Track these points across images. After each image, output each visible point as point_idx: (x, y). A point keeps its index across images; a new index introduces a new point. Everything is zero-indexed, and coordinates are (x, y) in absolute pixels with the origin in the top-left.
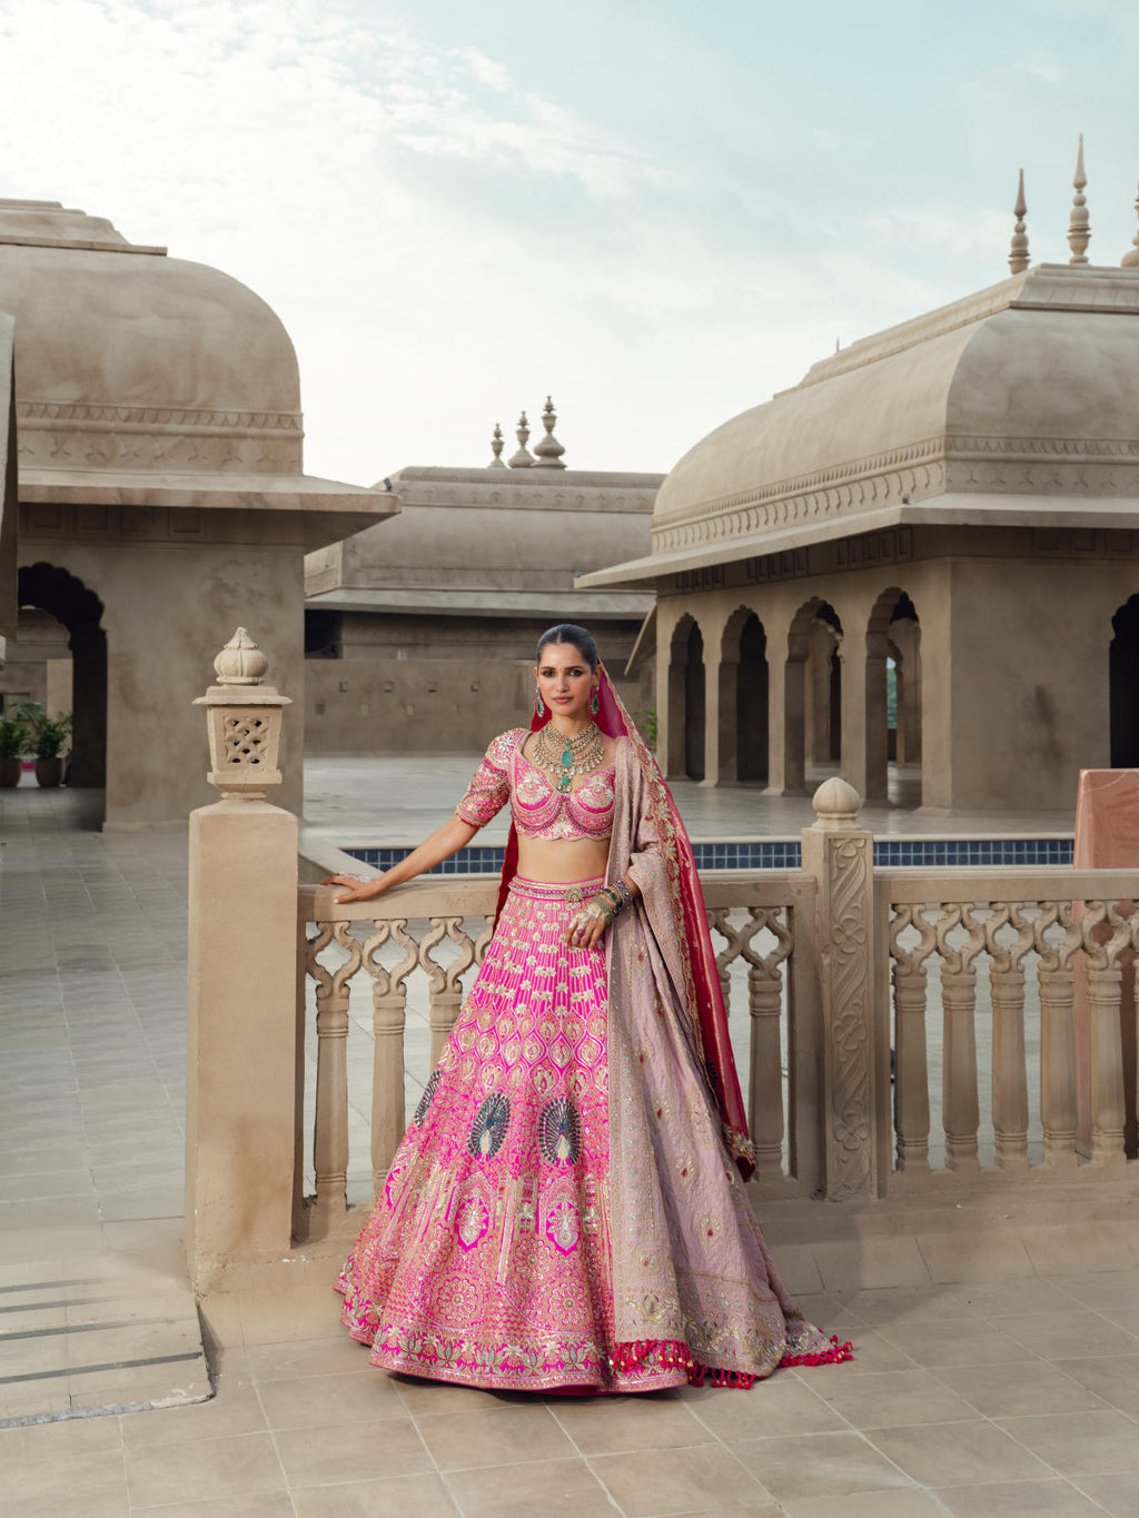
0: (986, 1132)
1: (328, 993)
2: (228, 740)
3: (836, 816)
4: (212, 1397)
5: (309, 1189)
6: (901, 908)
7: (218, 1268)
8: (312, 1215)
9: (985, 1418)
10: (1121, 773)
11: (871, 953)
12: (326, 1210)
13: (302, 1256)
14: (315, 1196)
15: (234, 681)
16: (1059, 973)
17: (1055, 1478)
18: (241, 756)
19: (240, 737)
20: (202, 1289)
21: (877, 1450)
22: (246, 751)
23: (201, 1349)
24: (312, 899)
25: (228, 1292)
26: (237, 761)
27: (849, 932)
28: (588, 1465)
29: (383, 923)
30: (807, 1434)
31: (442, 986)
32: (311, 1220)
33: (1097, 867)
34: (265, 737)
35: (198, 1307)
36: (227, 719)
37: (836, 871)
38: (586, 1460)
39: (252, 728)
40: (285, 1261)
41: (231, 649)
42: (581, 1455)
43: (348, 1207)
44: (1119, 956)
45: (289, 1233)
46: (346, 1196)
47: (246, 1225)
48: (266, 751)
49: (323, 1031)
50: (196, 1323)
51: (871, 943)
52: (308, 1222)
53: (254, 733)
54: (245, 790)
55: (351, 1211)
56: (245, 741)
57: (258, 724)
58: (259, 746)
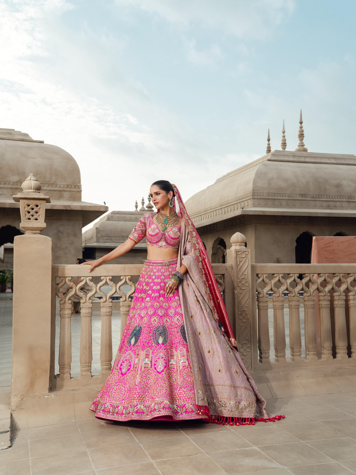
1: (64, 302)
2: (26, 211)
3: (238, 244)
4: (10, 447)
5: (57, 372)
6: (260, 275)
7: (20, 400)
8: (57, 381)
9: (301, 441)
11: (251, 291)
12: (63, 379)
13: (53, 395)
14: (59, 375)
15: (28, 191)
16: (310, 297)
17: (334, 462)
18: (31, 217)
19: (30, 210)
20: (13, 408)
21: (264, 454)
22: (32, 216)
23: (9, 429)
24: (58, 269)
25: (23, 409)
26: (29, 219)
27: (243, 282)
28: (154, 464)
29: (84, 278)
30: (237, 449)
31: (105, 300)
32: (57, 383)
33: (318, 263)
34: (40, 211)
35: (11, 415)
36: (25, 204)
37: (239, 262)
38: (153, 462)
39: (35, 207)
40: (46, 397)
41: (27, 180)
42: (152, 461)
43: (71, 378)
44: (329, 292)
45: (48, 387)
46: (70, 374)
47: (32, 384)
48: (40, 216)
49: (62, 315)
50: (9, 420)
51: (251, 286)
52: (56, 383)
53: (36, 209)
54: (33, 229)
55: (72, 379)
56: (32, 212)
57: (37, 206)
58: (38, 214)
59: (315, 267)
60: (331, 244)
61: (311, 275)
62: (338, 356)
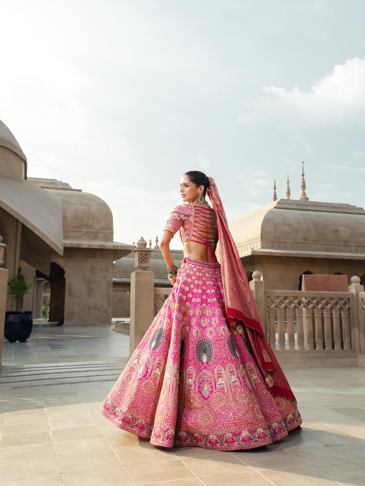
0: (287, 343)
2: (140, 258)
3: (257, 278)
6: (270, 297)
10: (310, 276)
11: (264, 306)
15: (142, 247)
18: (143, 261)
19: (142, 257)
22: (144, 260)
26: (142, 262)
27: (260, 301)
33: (306, 290)
36: (140, 254)
37: (257, 289)
44: (312, 308)
48: (148, 260)
51: (264, 303)
53: (146, 256)
56: (144, 258)
57: (146, 255)
58: (146, 259)
59: (303, 293)
60: (314, 279)
61: (301, 298)
62: (317, 348)
